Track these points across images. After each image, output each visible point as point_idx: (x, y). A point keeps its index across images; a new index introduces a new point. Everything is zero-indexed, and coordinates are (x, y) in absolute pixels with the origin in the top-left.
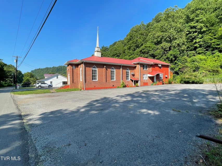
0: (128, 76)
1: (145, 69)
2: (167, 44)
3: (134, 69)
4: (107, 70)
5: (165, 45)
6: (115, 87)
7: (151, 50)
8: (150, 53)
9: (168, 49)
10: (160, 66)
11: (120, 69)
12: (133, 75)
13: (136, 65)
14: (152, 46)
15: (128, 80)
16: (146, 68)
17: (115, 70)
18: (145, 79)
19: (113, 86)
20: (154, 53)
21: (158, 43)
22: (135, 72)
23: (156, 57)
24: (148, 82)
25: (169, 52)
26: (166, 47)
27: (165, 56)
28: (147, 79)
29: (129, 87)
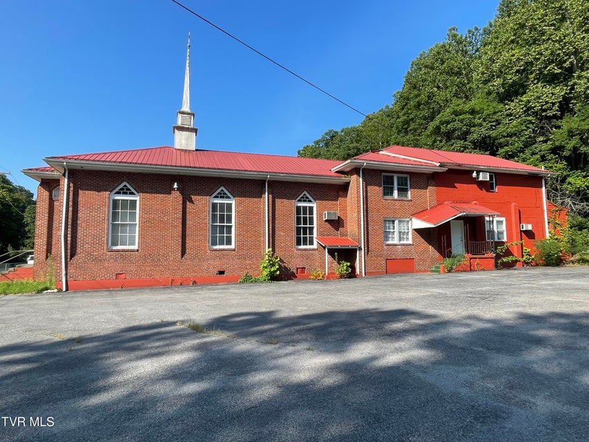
0: (305, 229)
1: (396, 193)
2: (548, 89)
3: (341, 193)
4: (191, 201)
5: (539, 98)
6: (233, 281)
7: (477, 121)
8: (475, 136)
9: (555, 110)
10: (484, 177)
11: (260, 195)
12: (337, 223)
13: (344, 179)
14: (485, 108)
15: (308, 247)
16: (403, 191)
17: (233, 202)
18: (396, 241)
19: (222, 273)
20: (493, 134)
21: (512, 92)
22: (344, 209)
23: (501, 151)
24: (416, 256)
25: (558, 123)
26: (547, 103)
27: (545, 142)
28: (410, 242)
29: (306, 278)
